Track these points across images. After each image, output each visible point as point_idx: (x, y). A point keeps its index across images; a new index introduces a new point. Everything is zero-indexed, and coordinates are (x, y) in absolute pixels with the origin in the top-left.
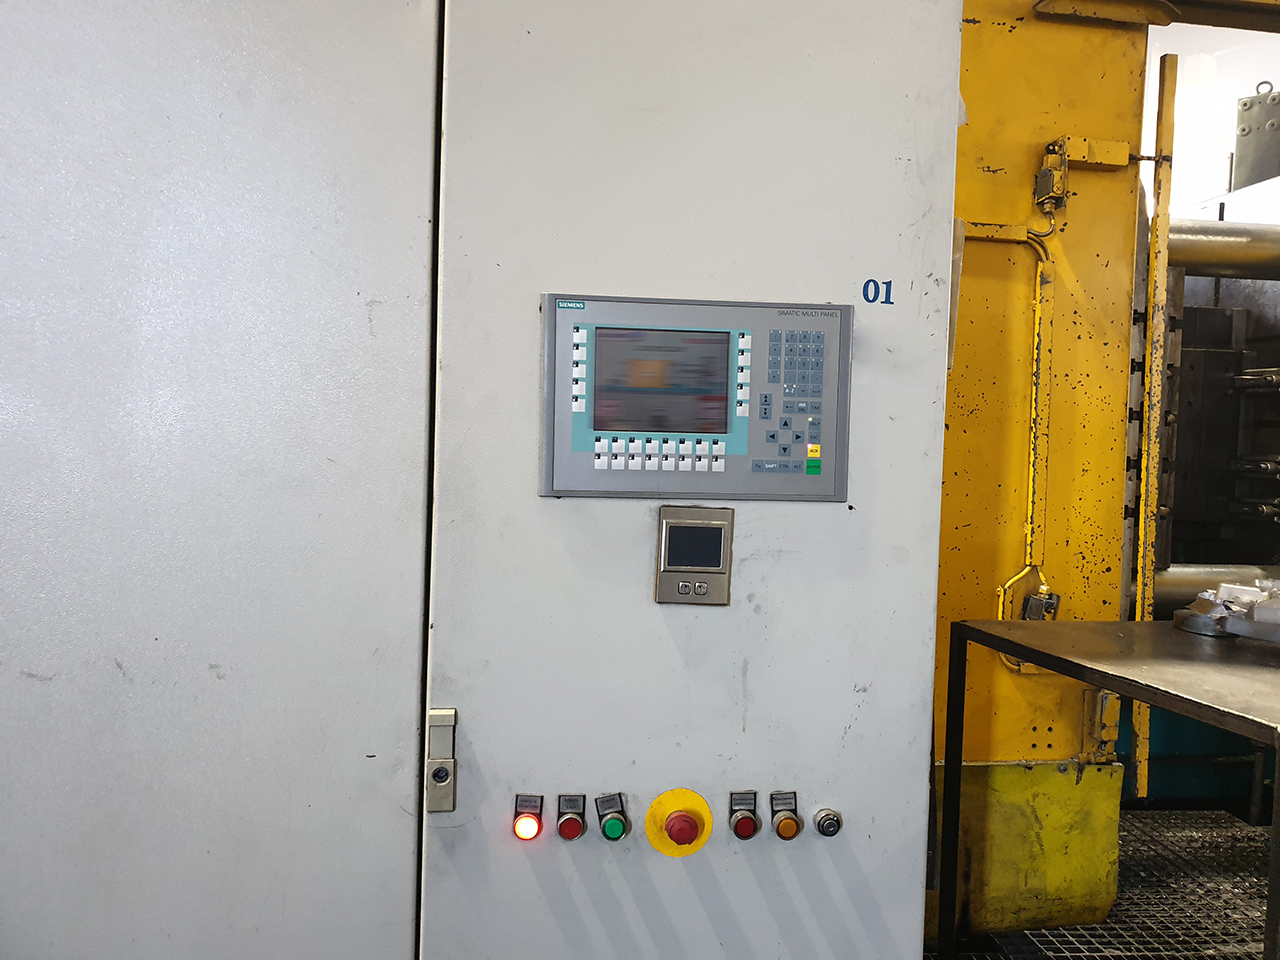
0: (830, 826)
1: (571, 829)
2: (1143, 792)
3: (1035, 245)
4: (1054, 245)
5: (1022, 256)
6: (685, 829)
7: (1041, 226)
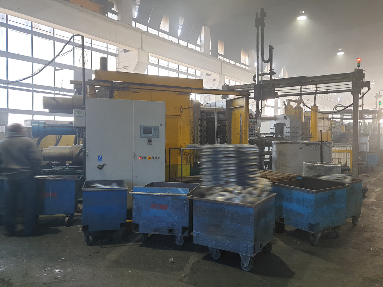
0: (159, 158)
1: (143, 158)
2: (192, 167)
3: (180, 115)
4: (182, 116)
5: (179, 117)
6: (150, 158)
7: (181, 114)
